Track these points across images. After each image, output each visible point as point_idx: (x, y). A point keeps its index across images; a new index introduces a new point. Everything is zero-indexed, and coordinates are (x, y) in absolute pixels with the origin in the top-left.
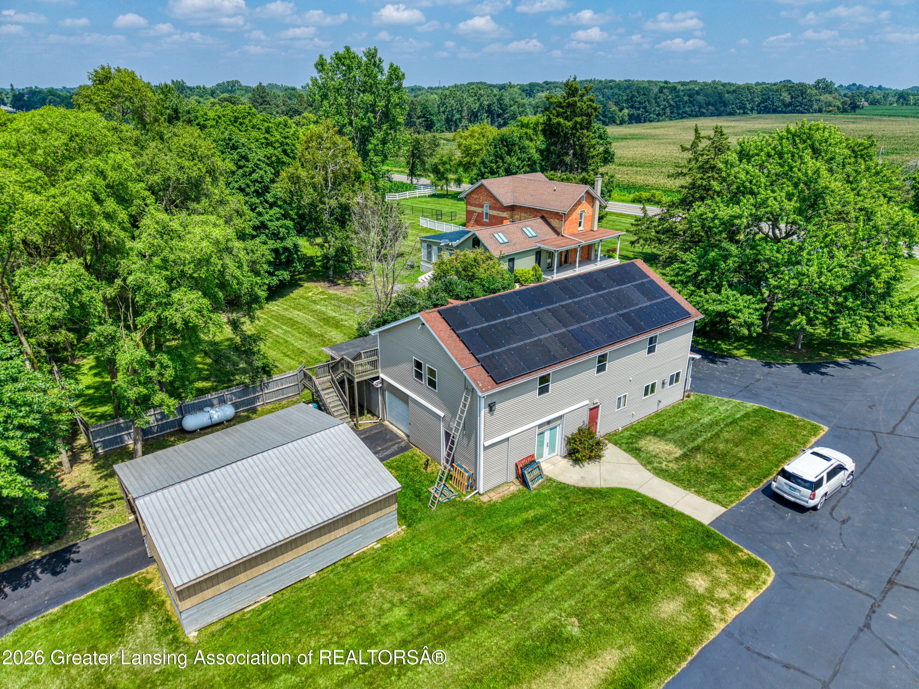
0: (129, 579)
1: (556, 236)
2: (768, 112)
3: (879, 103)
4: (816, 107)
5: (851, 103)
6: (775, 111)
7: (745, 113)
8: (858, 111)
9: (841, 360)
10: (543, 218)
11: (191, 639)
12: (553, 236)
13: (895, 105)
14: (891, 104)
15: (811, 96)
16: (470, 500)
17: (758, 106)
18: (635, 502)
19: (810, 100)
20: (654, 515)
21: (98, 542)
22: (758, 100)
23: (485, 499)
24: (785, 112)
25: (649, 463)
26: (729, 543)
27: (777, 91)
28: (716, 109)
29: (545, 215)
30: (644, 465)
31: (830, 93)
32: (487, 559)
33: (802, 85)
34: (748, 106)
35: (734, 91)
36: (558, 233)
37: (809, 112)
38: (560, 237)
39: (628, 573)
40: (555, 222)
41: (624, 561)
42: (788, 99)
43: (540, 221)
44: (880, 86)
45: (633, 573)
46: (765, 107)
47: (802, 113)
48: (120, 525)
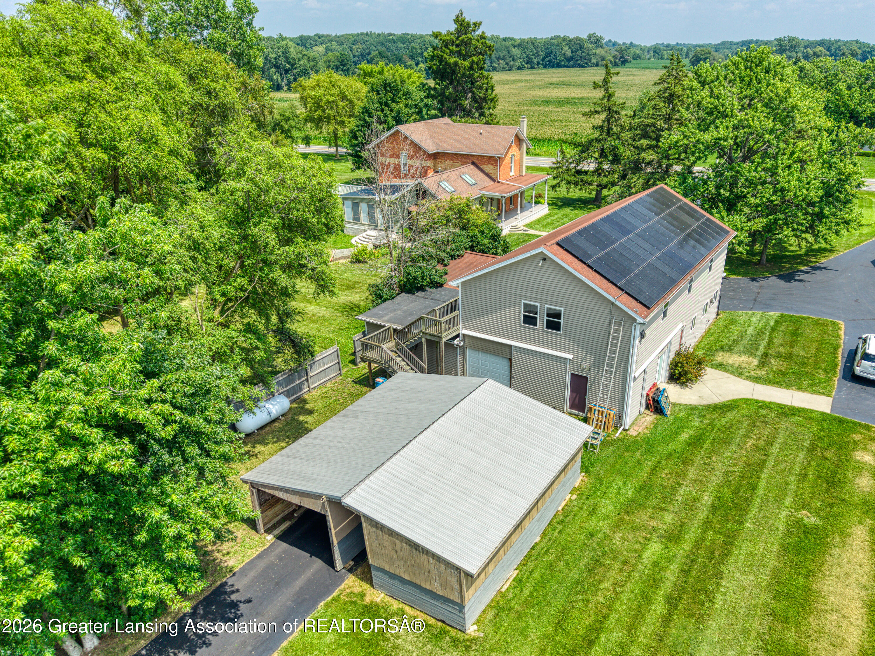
0: (335, 600)
1: (492, 183)
2: (553, 67)
3: (640, 57)
4: (594, 61)
5: (621, 58)
6: (559, 66)
7: (532, 68)
8: (627, 65)
9: (804, 268)
10: (473, 163)
11: (473, 634)
12: (489, 183)
13: (652, 59)
14: (649, 59)
15: (589, 50)
16: (621, 437)
17: (543, 60)
18: (761, 407)
19: (588, 54)
20: (785, 415)
21: (252, 574)
22: (542, 54)
23: (633, 433)
24: (568, 67)
25: (741, 373)
26: (859, 423)
27: (558, 45)
28: (507, 64)
29: (476, 161)
30: (739, 377)
31: (602, 47)
32: (685, 483)
33: (578, 39)
34: (535, 60)
35: (519, 46)
36: (493, 180)
37: (589, 66)
38: (497, 184)
39: (809, 465)
40: (488, 168)
41: (797, 456)
42: (569, 54)
43: (472, 167)
44: (631, 43)
45: (813, 463)
46: (550, 61)
47: (583, 67)
48: (262, 549)
